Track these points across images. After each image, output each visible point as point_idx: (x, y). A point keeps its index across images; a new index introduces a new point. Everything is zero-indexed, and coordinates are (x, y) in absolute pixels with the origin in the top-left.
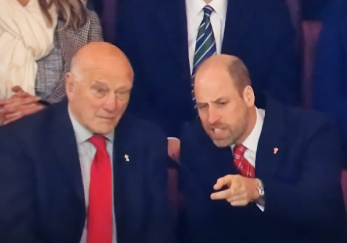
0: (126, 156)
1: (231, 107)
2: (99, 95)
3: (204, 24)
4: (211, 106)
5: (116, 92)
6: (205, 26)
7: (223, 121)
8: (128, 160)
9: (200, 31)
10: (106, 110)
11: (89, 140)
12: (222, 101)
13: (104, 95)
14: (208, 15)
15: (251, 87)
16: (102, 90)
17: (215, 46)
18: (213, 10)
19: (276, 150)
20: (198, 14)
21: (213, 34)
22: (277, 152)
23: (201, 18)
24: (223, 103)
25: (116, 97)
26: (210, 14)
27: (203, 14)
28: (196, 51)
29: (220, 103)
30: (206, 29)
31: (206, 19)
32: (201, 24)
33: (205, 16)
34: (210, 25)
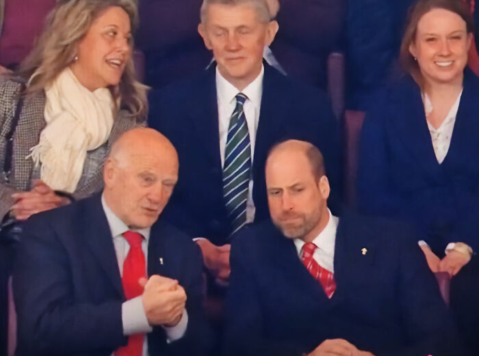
0: (161, 260)
1: (306, 195)
2: (145, 184)
3: (236, 113)
4: (286, 192)
5: (163, 183)
6: (238, 115)
7: (296, 210)
8: (162, 263)
9: (233, 121)
10: (150, 200)
11: (123, 235)
12: (298, 187)
13: (150, 185)
14: (240, 103)
15: (326, 178)
16: (148, 179)
17: (248, 137)
18: (247, 97)
19: (364, 251)
20: (231, 102)
21: (246, 123)
22: (366, 253)
23: (233, 107)
24: (300, 190)
25: (163, 189)
26: (243, 102)
27: (235, 101)
28: (227, 142)
29: (296, 189)
30: (239, 119)
31: (239, 108)
32: (233, 113)
33: (238, 105)
34: (243, 115)
